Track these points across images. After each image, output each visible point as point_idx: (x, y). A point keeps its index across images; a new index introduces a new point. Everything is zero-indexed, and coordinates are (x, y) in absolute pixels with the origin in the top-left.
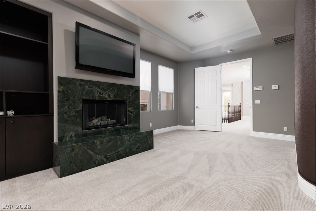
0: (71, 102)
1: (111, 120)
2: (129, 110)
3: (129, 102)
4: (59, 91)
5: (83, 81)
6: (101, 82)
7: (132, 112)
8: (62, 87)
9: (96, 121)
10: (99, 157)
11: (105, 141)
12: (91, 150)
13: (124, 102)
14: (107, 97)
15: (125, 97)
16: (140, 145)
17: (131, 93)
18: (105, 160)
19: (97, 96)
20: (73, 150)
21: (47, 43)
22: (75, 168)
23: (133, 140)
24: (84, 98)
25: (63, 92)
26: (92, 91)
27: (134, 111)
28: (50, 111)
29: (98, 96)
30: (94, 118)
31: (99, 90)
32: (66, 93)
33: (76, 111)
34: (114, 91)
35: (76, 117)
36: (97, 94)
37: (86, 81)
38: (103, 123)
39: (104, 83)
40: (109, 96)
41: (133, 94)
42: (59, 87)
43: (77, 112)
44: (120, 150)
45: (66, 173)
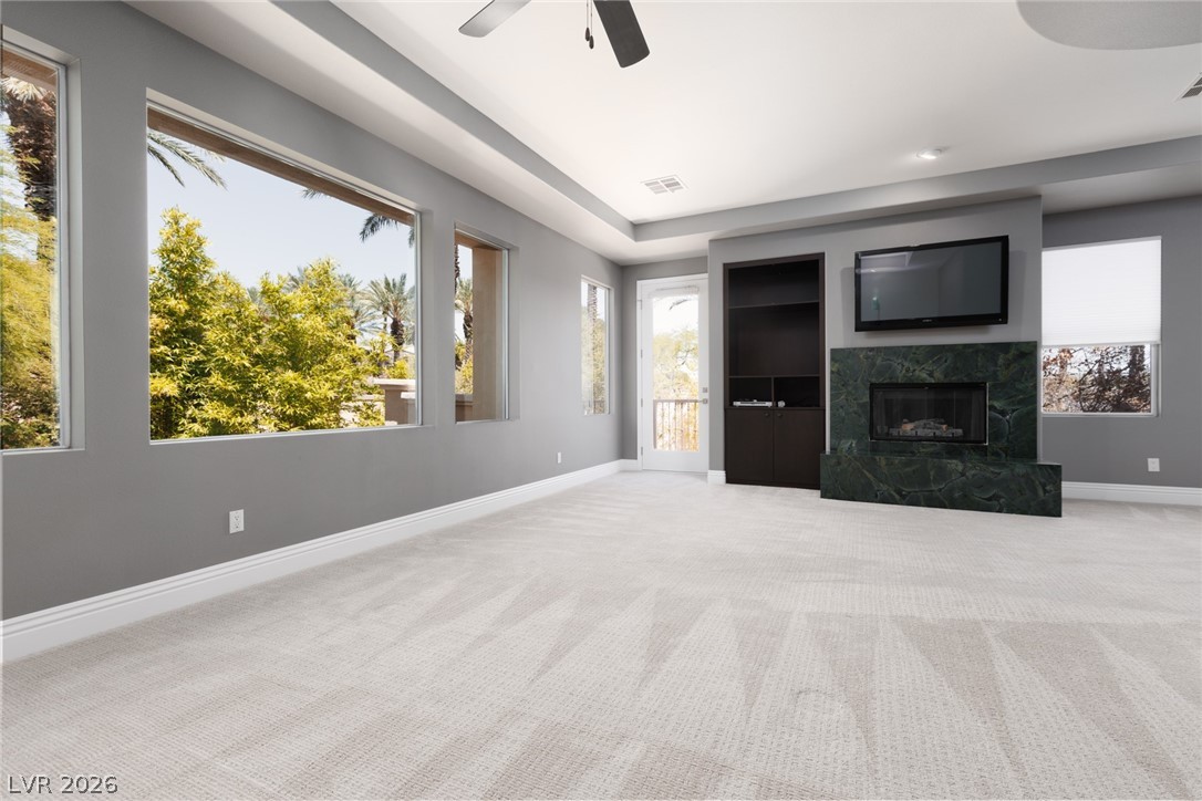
0: (850, 389)
1: (947, 429)
2: (992, 408)
3: (994, 386)
4: (832, 372)
5: (871, 349)
6: (911, 347)
7: (1003, 413)
8: (837, 365)
9: (908, 428)
10: (884, 487)
11: (897, 462)
12: (870, 472)
13: (978, 387)
14: (924, 375)
15: (979, 375)
16: (1002, 494)
17: (1001, 361)
18: (897, 497)
19: (900, 376)
20: (839, 463)
21: (816, 301)
22: (842, 492)
23: (974, 475)
24: (874, 380)
25: (838, 372)
26: (890, 367)
27: (1013, 411)
28: (821, 404)
29: (905, 376)
30: (905, 420)
31: (906, 364)
32: (842, 373)
33: (859, 404)
34: (946, 361)
35: (860, 416)
36: (900, 372)
37: (878, 350)
38: (921, 432)
39: (918, 347)
40: (931, 375)
41: (1009, 365)
42: (832, 366)
43: (862, 406)
44: (934, 488)
45: (828, 495)
